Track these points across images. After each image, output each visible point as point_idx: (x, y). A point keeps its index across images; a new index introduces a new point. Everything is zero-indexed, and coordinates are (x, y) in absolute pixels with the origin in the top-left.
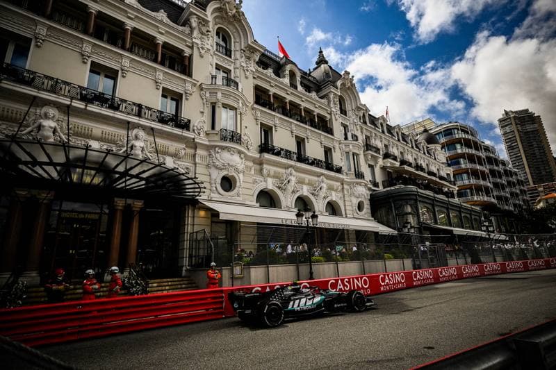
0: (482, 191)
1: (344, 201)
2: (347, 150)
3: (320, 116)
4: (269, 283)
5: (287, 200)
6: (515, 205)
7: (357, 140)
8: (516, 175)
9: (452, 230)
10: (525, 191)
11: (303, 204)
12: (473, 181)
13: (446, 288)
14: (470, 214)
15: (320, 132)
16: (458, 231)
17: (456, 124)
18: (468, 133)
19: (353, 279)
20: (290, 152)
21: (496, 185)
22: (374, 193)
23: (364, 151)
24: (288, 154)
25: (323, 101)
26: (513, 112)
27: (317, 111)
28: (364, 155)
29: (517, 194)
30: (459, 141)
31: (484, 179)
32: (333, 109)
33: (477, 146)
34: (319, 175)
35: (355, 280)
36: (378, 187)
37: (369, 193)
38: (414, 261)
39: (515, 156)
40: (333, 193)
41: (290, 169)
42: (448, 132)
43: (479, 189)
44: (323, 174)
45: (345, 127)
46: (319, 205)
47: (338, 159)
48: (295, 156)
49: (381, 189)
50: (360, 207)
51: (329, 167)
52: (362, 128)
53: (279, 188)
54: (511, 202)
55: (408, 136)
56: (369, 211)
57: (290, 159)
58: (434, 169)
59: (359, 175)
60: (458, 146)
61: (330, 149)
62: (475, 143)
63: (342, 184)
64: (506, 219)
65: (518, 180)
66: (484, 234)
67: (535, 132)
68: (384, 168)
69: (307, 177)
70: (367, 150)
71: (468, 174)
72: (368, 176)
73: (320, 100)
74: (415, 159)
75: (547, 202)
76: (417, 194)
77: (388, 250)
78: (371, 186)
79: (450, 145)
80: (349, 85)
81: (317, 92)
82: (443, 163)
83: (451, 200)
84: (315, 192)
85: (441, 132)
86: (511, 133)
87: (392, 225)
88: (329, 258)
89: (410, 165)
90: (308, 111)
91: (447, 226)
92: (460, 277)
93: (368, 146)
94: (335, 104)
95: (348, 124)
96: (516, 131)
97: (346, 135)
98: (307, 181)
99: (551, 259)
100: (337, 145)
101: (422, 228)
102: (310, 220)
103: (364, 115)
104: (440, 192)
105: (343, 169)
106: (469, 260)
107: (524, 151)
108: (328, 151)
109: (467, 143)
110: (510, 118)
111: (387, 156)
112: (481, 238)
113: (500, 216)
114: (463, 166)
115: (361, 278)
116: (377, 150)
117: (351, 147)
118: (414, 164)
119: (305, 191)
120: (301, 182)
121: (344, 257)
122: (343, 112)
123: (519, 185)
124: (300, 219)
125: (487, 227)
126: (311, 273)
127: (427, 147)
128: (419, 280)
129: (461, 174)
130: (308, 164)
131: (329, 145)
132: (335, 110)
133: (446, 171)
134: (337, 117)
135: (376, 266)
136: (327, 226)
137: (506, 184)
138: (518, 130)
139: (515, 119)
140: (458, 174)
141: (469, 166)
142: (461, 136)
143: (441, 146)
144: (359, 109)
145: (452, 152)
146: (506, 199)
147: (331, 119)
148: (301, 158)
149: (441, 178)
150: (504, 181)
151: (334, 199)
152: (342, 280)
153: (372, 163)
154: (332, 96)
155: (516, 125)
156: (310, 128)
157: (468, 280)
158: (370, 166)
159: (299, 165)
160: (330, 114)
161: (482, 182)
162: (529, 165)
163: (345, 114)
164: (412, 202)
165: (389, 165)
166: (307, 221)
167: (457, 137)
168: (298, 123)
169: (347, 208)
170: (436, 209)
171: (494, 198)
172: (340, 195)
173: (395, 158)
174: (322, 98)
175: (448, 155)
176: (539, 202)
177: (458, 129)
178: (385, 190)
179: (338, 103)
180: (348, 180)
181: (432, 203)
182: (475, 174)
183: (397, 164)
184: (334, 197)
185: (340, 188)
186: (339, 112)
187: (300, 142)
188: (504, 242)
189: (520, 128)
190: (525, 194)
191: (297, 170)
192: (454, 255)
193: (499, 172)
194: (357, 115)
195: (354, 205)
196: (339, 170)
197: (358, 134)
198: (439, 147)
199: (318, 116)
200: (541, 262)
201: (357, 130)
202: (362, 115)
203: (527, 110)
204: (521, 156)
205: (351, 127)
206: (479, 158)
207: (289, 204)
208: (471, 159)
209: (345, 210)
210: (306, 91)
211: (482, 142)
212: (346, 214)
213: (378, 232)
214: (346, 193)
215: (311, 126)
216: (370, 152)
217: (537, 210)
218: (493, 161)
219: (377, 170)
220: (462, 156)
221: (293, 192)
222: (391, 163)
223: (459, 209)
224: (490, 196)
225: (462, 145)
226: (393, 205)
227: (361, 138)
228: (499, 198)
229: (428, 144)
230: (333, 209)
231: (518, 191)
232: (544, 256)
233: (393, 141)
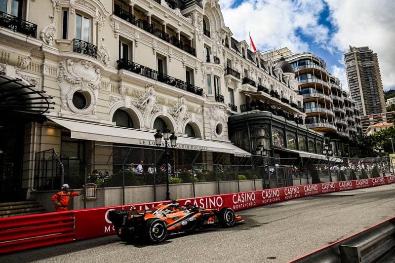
0: (326, 119)
1: (204, 123)
2: (209, 72)
3: (183, 35)
4: (124, 204)
5: (147, 120)
6: (351, 132)
7: (219, 63)
8: (354, 105)
9: (298, 154)
10: (359, 120)
11: (163, 125)
12: (319, 110)
13: (289, 205)
14: (315, 139)
15: (183, 52)
16: (303, 154)
17: (309, 55)
18: (318, 64)
19: (208, 198)
20: (151, 70)
21: (337, 114)
22: (232, 116)
23: (225, 75)
24: (148, 73)
25: (187, 19)
26: (356, 49)
27: (180, 29)
28: (225, 78)
29: (353, 122)
30: (310, 71)
31: (328, 108)
32: (197, 29)
33: (325, 77)
34: (180, 96)
35: (210, 200)
36: (236, 111)
37: (227, 116)
38: (264, 181)
39: (355, 88)
40: (193, 115)
41: (150, 88)
42: (302, 62)
43: (323, 117)
44: (183, 95)
45: (208, 49)
46: (179, 127)
47: (199, 81)
48: (156, 75)
49: (239, 112)
50: (218, 130)
51: (190, 88)
52: (224, 52)
53: (138, 107)
54: (348, 129)
55: (267, 62)
56: (227, 134)
57: (151, 78)
58: (287, 97)
59: (219, 98)
60: (309, 76)
61: (192, 70)
62: (324, 74)
63: (203, 107)
64: (343, 144)
65: (355, 110)
66: (324, 157)
67: (371, 68)
68: (242, 93)
69: (168, 98)
70: (228, 74)
71: (316, 102)
72: (227, 100)
73: (184, 18)
74: (272, 86)
75: (375, 131)
76: (271, 119)
77: (242, 171)
78: (230, 110)
79: (302, 75)
80: (214, 5)
81: (182, 8)
82: (295, 91)
83: (300, 126)
84: (175, 114)
85: (296, 62)
86: (353, 68)
87: (247, 148)
88: (186, 179)
89: (266, 91)
90: (171, 29)
91: (294, 149)
92: (302, 196)
93: (229, 70)
94: (199, 24)
95: (210, 46)
96: (357, 66)
97: (208, 56)
98: (167, 101)
99: (373, 179)
100: (198, 66)
101: (274, 151)
102: (169, 141)
103: (227, 38)
104: (291, 118)
105: (204, 91)
106: (310, 180)
107: (362, 84)
108: (190, 72)
109: (317, 74)
110: (353, 54)
111: (246, 81)
112: (322, 160)
113: (338, 141)
114: (312, 95)
115: (216, 197)
116: (237, 75)
117: (213, 70)
118: (270, 90)
119: (165, 112)
120: (161, 102)
121: (201, 178)
122: (207, 33)
123: (356, 115)
124: (158, 140)
125: (327, 151)
126: (168, 194)
127: (282, 75)
128: (267, 198)
129: (310, 102)
130: (169, 84)
131: (192, 66)
132: (198, 30)
133: (298, 99)
134: (200, 37)
135: (229, 186)
136: (185, 148)
137: (345, 113)
138: (359, 65)
139: (357, 55)
140: (307, 102)
141: (317, 95)
142: (312, 67)
143: (295, 75)
144: (222, 31)
145: (304, 81)
146: (345, 127)
147: (194, 39)
148: (162, 77)
149: (293, 105)
150: (343, 110)
151: (193, 121)
152: (198, 200)
153: (232, 87)
154: (196, 15)
155: (358, 60)
156: (172, 46)
157: (308, 198)
158: (230, 90)
159: (159, 84)
160: (194, 34)
161: (326, 111)
162: (364, 97)
163: (209, 36)
164: (266, 126)
165: (247, 90)
166: (166, 142)
167: (309, 67)
168: (160, 40)
169: (206, 130)
170: (287, 134)
171: (335, 125)
172: (200, 117)
173: (253, 84)
174: (186, 16)
175: (300, 84)
176: (369, 130)
177: (310, 60)
178: (243, 114)
179: (202, 23)
180: (209, 103)
181: (284, 128)
182: (321, 103)
183: (255, 89)
184: (194, 119)
185: (200, 110)
186: (202, 33)
187: (162, 61)
188: (339, 164)
189: (360, 64)
190: (359, 122)
191: (158, 89)
192: (299, 175)
193: (341, 102)
194: (220, 38)
195: (212, 128)
196: (200, 92)
197: (220, 56)
198: (293, 75)
199: (181, 35)
200: (365, 181)
201: (220, 53)
202: (225, 38)
203: (367, 48)
204: (359, 89)
205: (213, 50)
206: (326, 88)
207: (148, 125)
208: (320, 89)
209: (204, 132)
210: (170, 6)
211: (330, 74)
212: (204, 136)
213: (233, 155)
214: (205, 115)
215: (174, 44)
216: (230, 76)
217: (367, 137)
218: (336, 92)
219: (237, 94)
220: (312, 85)
221: (153, 112)
222: (249, 88)
223: (306, 134)
224: (332, 124)
225: (312, 75)
226: (249, 128)
227: (223, 62)
228: (339, 125)
229: (284, 72)
230: (192, 131)
231: (354, 120)
232: (369, 176)
233: (253, 66)
